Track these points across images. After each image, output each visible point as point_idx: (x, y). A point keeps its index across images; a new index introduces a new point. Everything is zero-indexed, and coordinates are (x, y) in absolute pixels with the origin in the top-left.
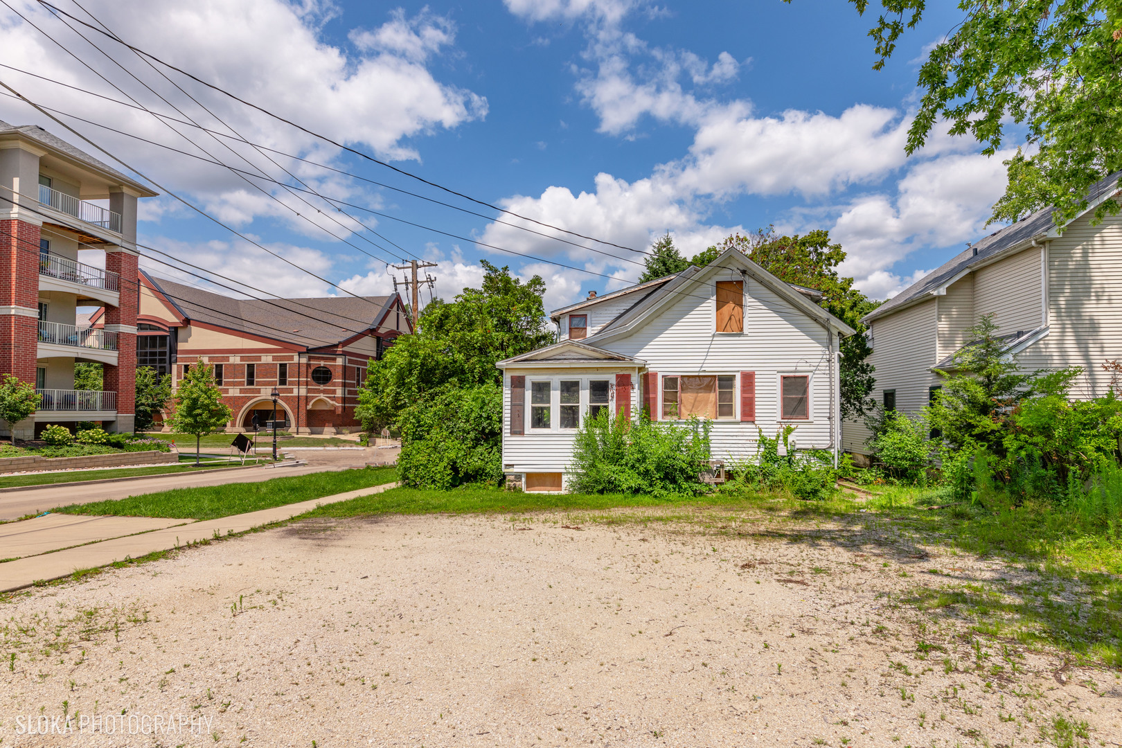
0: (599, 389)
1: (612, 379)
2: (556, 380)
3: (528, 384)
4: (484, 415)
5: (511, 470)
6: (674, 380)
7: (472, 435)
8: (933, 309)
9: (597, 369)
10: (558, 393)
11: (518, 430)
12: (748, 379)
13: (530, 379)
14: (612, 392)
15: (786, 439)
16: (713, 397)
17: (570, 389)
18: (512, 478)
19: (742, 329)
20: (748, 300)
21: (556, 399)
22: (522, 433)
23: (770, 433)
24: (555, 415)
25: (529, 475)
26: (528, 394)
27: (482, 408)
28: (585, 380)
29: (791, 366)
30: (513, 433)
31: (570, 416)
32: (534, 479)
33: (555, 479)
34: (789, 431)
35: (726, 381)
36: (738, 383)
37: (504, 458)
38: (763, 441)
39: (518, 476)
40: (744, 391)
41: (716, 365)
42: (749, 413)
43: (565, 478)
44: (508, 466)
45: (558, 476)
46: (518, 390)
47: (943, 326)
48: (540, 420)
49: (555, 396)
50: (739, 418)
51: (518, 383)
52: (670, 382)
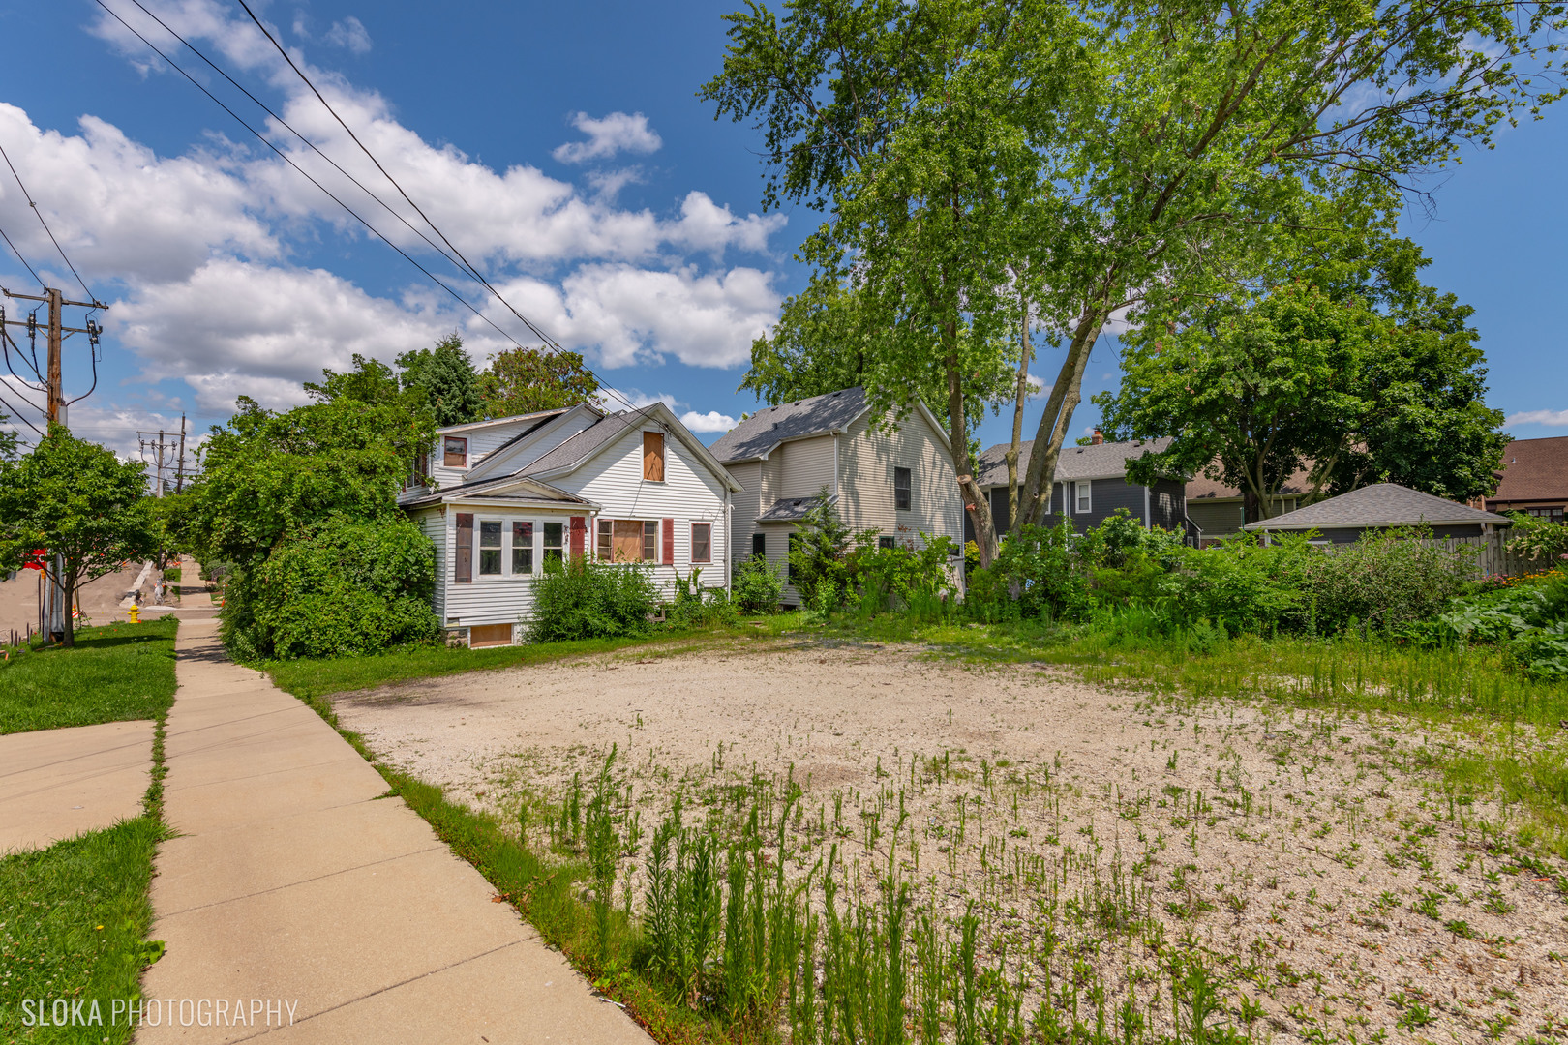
0: (553, 532)
1: (566, 521)
2: (508, 521)
3: (477, 524)
4: (412, 560)
5: (455, 624)
6: (608, 523)
7: (393, 585)
8: (758, 471)
9: (552, 510)
10: (511, 534)
11: (463, 576)
12: (668, 524)
13: (479, 518)
14: (566, 536)
15: (695, 580)
16: (638, 541)
17: (523, 531)
18: (456, 633)
19: (662, 478)
20: (668, 452)
21: (507, 542)
22: (469, 580)
23: (684, 576)
24: (507, 560)
25: (474, 629)
26: (477, 535)
27: (407, 551)
28: (539, 521)
29: (698, 515)
30: (458, 580)
31: (523, 561)
32: (481, 632)
33: (505, 630)
34: (697, 572)
35: (651, 526)
36: (660, 528)
37: (447, 611)
38: (679, 582)
39: (463, 631)
40: (665, 537)
41: (644, 511)
42: (669, 559)
43: (517, 629)
44: (451, 620)
45: (509, 627)
46: (466, 530)
47: (764, 485)
48: (491, 564)
49: (507, 537)
50: (661, 561)
51: (464, 522)
52: (604, 526)
